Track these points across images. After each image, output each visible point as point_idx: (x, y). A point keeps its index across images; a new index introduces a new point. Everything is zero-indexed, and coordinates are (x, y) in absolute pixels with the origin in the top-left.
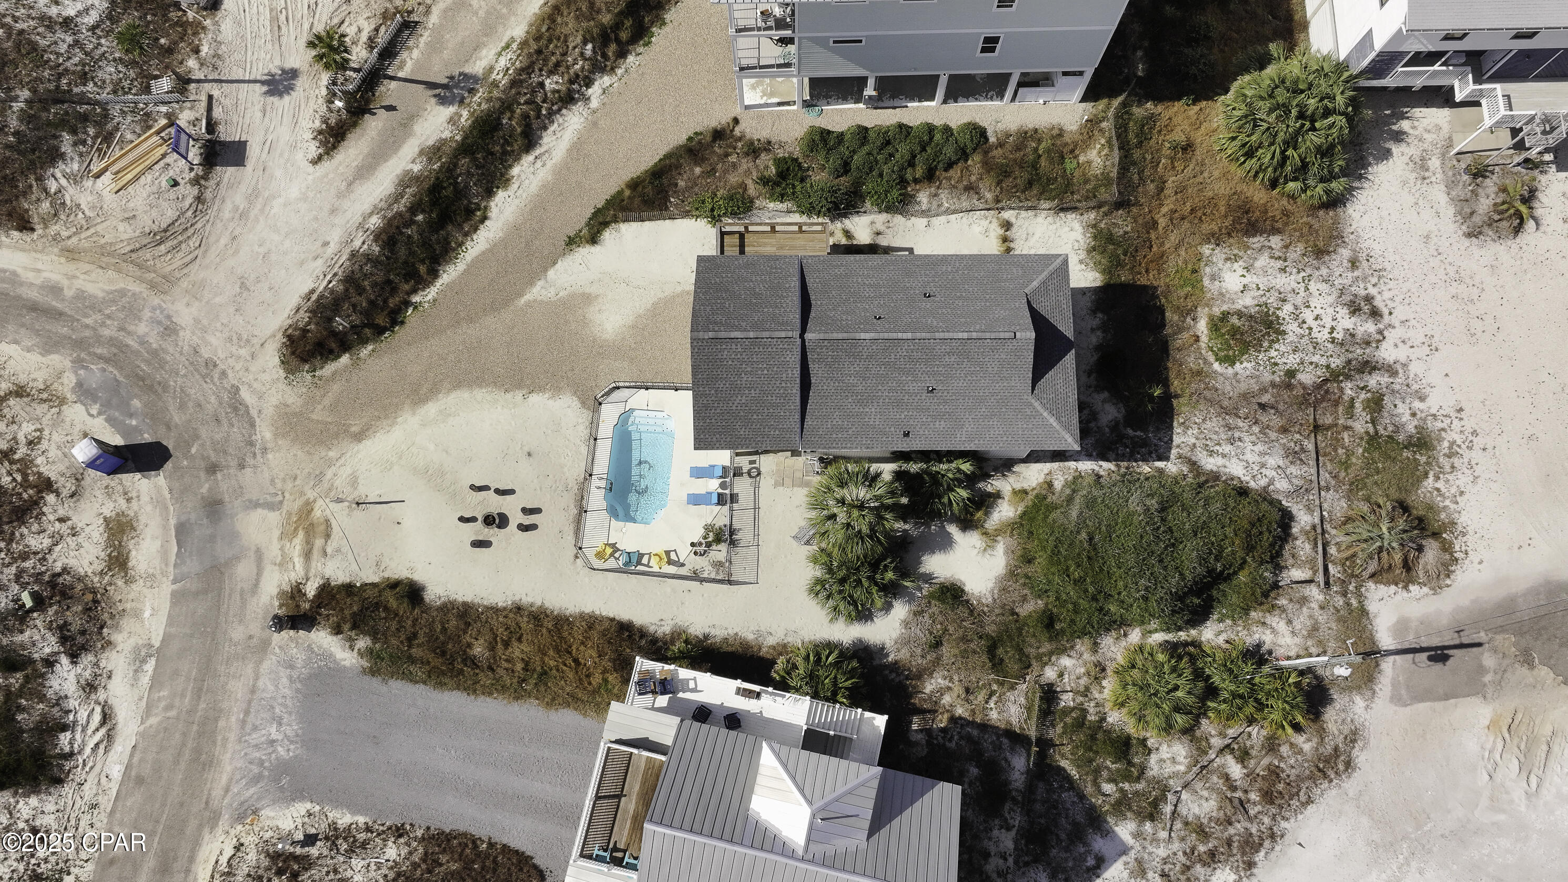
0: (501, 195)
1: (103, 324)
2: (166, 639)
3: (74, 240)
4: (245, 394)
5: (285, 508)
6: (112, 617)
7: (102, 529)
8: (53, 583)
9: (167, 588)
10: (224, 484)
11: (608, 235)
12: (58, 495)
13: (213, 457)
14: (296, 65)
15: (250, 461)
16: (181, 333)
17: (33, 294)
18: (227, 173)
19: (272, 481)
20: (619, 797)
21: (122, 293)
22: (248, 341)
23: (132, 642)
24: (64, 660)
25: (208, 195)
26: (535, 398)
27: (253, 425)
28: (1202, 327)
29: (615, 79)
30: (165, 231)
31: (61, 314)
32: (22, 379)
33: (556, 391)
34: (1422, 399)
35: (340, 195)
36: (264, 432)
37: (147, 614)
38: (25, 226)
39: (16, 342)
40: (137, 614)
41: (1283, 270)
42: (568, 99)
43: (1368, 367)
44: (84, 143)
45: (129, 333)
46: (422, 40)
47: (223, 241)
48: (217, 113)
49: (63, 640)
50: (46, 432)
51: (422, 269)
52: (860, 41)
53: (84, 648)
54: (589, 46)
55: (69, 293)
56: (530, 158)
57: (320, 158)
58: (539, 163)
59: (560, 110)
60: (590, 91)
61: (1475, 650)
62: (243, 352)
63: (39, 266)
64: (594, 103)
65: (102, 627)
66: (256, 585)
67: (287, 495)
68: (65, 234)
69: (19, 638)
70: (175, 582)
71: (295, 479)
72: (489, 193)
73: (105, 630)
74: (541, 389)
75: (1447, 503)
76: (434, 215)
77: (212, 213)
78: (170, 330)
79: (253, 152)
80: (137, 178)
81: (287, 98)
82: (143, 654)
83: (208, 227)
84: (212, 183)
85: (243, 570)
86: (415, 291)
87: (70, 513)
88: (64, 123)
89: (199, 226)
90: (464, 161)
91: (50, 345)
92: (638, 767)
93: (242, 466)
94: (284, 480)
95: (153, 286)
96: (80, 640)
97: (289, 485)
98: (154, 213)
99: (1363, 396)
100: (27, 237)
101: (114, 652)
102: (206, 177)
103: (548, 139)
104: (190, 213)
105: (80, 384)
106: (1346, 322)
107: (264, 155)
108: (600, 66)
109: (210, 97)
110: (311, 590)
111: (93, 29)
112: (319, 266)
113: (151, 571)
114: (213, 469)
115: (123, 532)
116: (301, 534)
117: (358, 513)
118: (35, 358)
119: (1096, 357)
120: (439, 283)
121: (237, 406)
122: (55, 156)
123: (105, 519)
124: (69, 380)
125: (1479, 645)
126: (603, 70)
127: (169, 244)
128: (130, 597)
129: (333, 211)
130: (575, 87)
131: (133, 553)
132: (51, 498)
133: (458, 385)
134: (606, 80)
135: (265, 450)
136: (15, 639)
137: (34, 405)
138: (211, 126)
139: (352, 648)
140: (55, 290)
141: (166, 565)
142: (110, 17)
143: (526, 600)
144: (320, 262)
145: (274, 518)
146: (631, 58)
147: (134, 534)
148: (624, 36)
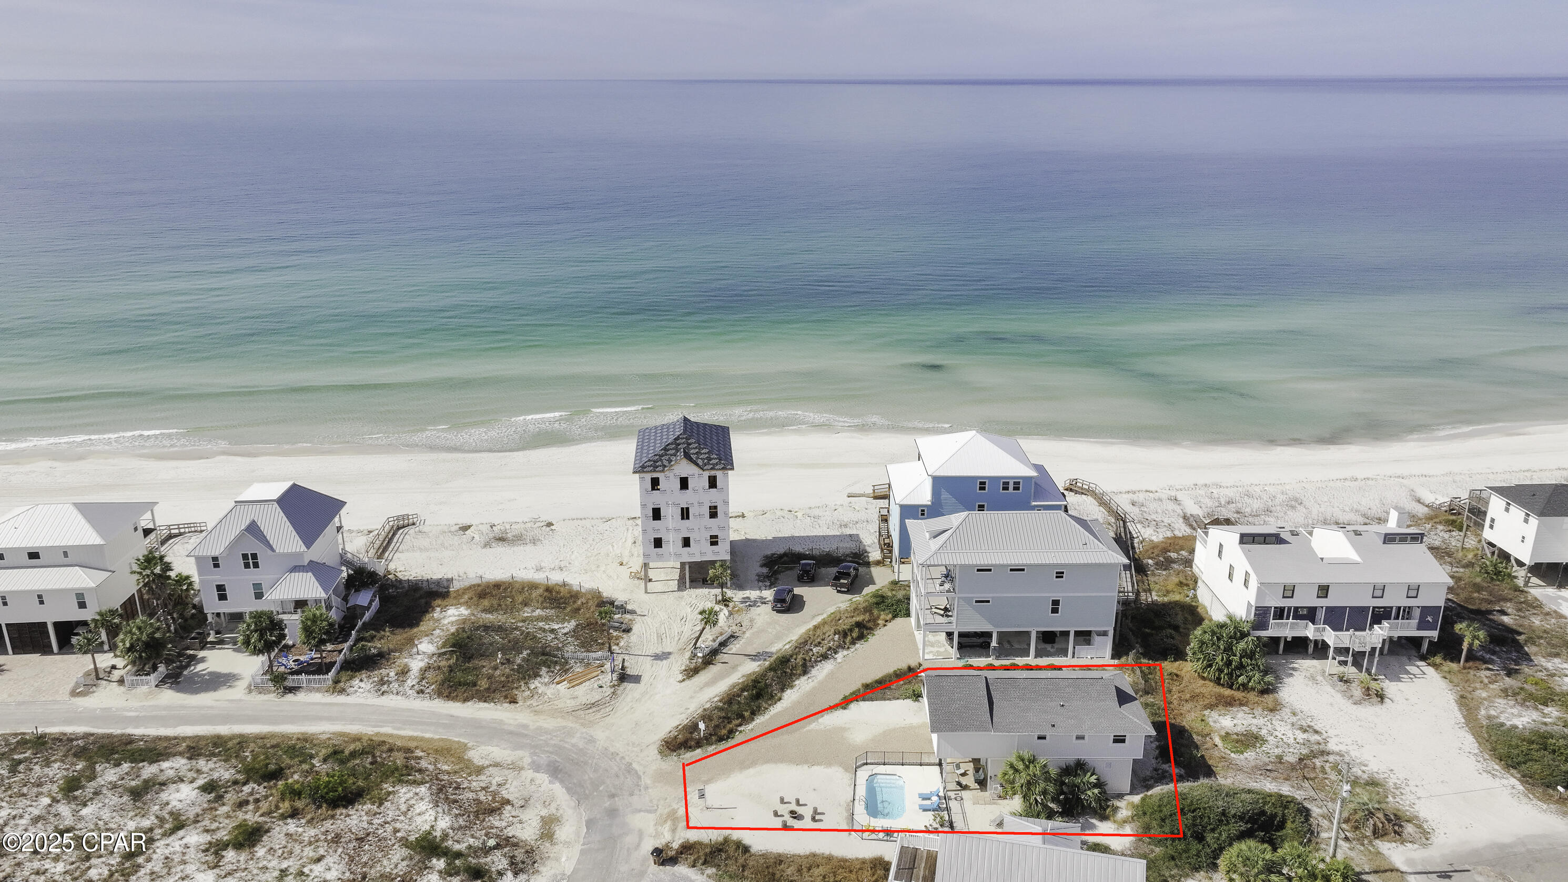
0: (789, 692)
1: (551, 739)
2: (575, 871)
3: (541, 707)
4: (635, 765)
5: (658, 813)
6: (541, 859)
7: (538, 821)
8: (507, 839)
9: (578, 848)
10: (618, 802)
11: (853, 706)
12: (513, 806)
13: (613, 791)
14: (671, 651)
15: (636, 792)
16: (598, 742)
17: (512, 728)
18: (629, 686)
19: (651, 801)
20: (913, 868)
21: (564, 727)
22: (639, 745)
23: (553, 871)
24: (510, 874)
25: (619, 692)
26: (815, 768)
27: (639, 777)
28: (1217, 740)
29: (849, 652)
30: (593, 704)
31: (526, 735)
32: (498, 760)
33: (829, 764)
34: (1366, 766)
35: (695, 692)
36: (646, 780)
37: (563, 860)
38: (514, 701)
39: (497, 746)
40: (557, 859)
41: (1255, 717)
42: (825, 657)
43: (1323, 753)
44: (553, 672)
45: (566, 742)
46: (741, 642)
47: (625, 709)
48: (626, 664)
49: (512, 864)
50: (509, 781)
51: (747, 714)
52: (988, 602)
53: (521, 870)
54: (837, 636)
55: (531, 727)
56: (805, 678)
57: (684, 680)
58: (810, 680)
59: (821, 661)
60: (836, 656)
61: (1466, 873)
62: (635, 749)
63: (517, 717)
64: (839, 660)
65: (534, 862)
66: (638, 845)
67: (660, 807)
68: (534, 704)
69: (482, 861)
70: (584, 844)
71: (666, 799)
72: (782, 690)
73: (536, 865)
74: (818, 764)
75: (1407, 808)
76: (754, 692)
77: (620, 699)
78: (592, 741)
79: (644, 679)
80: (581, 683)
81: (665, 662)
82: (559, 878)
83: (617, 704)
84: (621, 688)
85: (630, 840)
86: (740, 725)
87: (519, 814)
88: (544, 663)
89: (613, 703)
90: (771, 674)
91: (517, 747)
92: (922, 857)
93: (632, 794)
94: (659, 800)
95: (582, 725)
96: (521, 866)
97: (662, 802)
98: (588, 697)
99: (1328, 764)
100: (513, 706)
101: (540, 876)
102: (619, 685)
103: (814, 672)
104: (608, 698)
105: (533, 762)
106: (1301, 736)
107: (651, 680)
108: (842, 646)
109: (624, 659)
110: (675, 845)
111: (565, 634)
112: (683, 716)
113: (568, 840)
114: (613, 796)
115: (552, 822)
116: (669, 823)
117: (708, 812)
118: (507, 752)
119: (1157, 752)
120: (754, 723)
121: (629, 769)
122: (537, 675)
123: (541, 817)
124: (527, 760)
125: (1469, 871)
126: (843, 648)
127: (594, 709)
128: (553, 851)
129: (691, 697)
130: (829, 652)
131: (558, 832)
132: (508, 808)
133: (768, 761)
134: (845, 652)
135: (647, 788)
136: (480, 861)
137: (504, 770)
138: (623, 668)
139: (703, 874)
140: (525, 726)
141: (579, 837)
142: (574, 631)
143: (818, 852)
144: (683, 715)
145: (651, 817)
146: (857, 646)
147: (559, 823)
148: (855, 635)
